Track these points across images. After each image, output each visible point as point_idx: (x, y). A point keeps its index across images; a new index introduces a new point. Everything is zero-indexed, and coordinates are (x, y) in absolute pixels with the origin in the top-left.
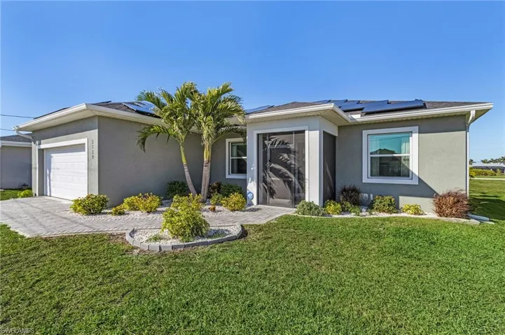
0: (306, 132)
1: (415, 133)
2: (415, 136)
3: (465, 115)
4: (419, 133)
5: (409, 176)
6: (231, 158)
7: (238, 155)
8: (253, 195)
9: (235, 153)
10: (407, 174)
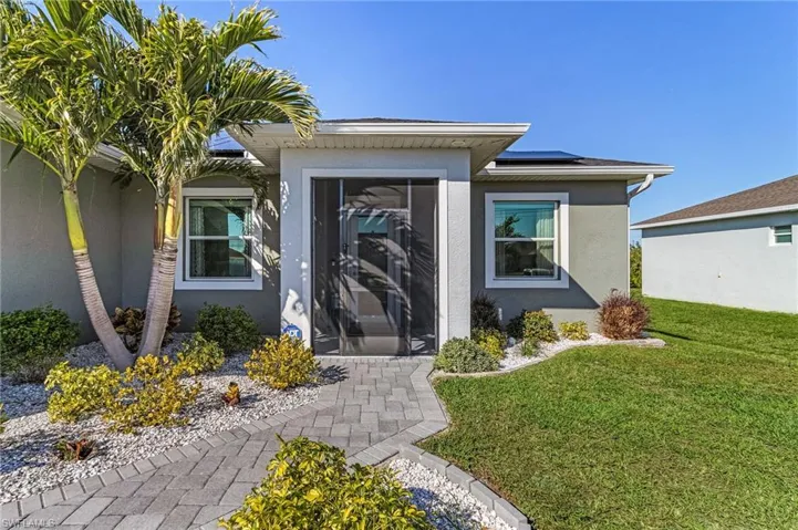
0: (443, 184)
1: (565, 203)
2: (565, 208)
3: (626, 181)
4: (570, 204)
5: (552, 275)
6: (188, 238)
7: (208, 229)
8: (300, 333)
9: (199, 226)
10: (550, 270)
